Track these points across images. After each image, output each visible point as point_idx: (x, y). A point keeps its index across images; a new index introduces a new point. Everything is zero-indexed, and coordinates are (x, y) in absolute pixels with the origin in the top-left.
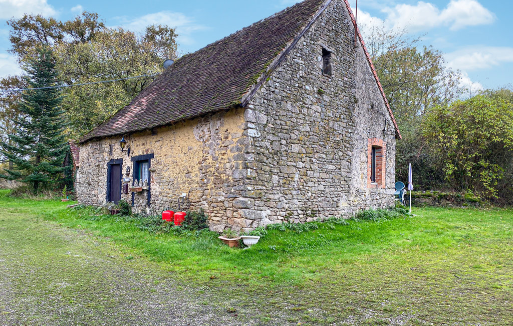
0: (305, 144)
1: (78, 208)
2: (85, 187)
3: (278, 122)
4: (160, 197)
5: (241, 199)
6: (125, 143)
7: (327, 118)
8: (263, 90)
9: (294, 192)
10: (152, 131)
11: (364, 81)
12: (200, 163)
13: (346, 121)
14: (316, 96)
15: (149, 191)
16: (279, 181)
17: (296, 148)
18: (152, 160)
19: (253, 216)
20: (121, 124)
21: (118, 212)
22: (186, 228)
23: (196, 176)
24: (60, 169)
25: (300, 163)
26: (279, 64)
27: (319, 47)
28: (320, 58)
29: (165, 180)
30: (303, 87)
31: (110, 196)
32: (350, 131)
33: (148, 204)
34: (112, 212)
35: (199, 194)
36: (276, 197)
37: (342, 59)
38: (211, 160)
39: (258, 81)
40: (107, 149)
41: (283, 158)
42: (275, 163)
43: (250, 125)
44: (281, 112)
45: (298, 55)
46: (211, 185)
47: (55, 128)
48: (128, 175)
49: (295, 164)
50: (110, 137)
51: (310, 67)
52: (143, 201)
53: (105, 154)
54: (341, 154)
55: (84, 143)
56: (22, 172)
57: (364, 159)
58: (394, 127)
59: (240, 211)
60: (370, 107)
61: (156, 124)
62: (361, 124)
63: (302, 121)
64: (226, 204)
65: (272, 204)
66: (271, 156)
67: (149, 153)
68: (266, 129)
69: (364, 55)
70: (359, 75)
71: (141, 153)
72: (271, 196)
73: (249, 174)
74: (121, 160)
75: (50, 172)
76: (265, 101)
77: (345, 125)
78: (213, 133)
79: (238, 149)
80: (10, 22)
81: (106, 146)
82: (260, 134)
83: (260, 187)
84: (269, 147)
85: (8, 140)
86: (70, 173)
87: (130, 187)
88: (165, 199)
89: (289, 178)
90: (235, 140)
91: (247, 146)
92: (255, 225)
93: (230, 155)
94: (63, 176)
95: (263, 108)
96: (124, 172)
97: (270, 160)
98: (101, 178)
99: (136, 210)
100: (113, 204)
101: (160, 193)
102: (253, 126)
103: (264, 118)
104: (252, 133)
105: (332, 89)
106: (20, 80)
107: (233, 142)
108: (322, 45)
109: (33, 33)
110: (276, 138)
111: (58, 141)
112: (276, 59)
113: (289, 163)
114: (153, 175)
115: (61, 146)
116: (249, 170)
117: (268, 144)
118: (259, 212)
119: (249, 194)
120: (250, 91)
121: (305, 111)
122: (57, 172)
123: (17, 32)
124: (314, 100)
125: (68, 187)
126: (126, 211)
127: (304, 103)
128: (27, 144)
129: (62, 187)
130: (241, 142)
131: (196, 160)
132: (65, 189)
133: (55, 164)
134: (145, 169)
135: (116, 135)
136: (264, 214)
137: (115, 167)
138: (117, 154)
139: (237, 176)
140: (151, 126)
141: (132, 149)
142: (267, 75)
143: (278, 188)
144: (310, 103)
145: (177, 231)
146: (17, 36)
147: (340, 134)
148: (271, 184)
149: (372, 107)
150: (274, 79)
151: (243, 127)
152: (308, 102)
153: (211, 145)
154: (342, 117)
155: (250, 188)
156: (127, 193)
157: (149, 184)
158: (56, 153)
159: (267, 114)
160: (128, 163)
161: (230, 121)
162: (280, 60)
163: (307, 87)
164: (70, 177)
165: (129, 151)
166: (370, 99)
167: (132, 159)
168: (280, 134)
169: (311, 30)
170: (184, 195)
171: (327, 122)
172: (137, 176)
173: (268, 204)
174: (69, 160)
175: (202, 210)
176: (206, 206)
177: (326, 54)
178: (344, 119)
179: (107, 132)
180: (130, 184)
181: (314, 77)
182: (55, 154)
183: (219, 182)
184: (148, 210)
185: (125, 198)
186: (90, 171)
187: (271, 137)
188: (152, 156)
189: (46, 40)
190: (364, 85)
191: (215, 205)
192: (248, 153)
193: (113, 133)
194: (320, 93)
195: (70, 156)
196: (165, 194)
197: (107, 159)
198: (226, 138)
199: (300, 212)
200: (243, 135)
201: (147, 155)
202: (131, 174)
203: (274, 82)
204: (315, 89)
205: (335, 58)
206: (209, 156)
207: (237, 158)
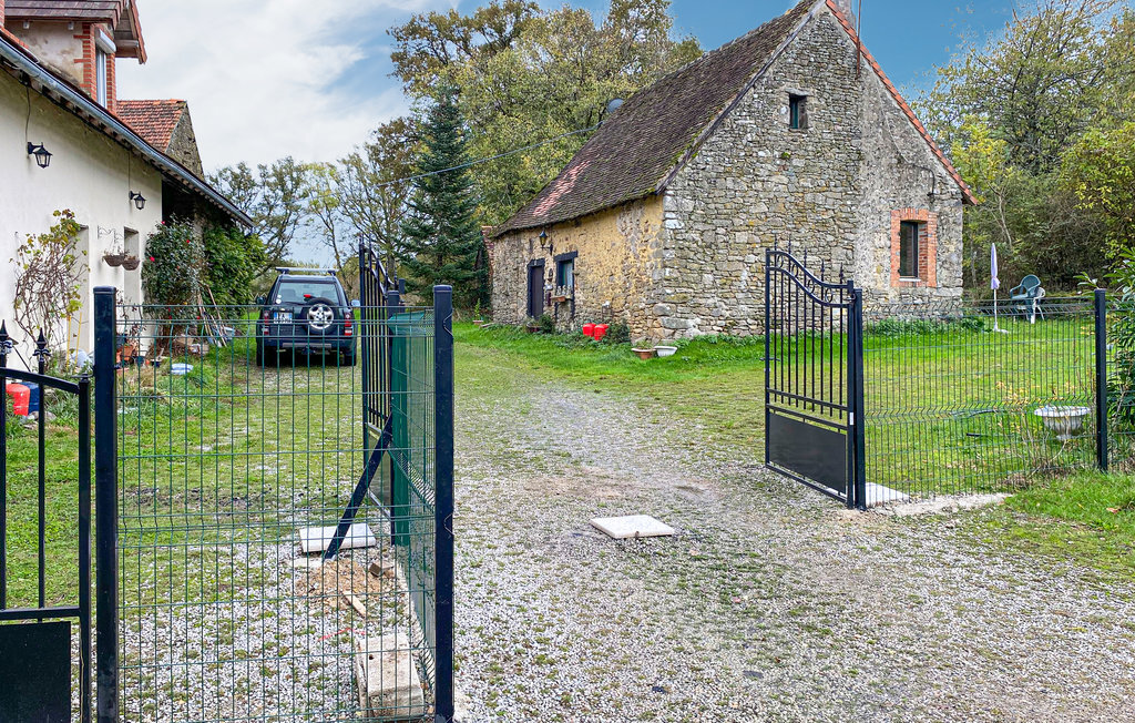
0: (759, 230)
1: (494, 328)
2: (502, 300)
3: (712, 206)
4: (584, 308)
5: (660, 304)
6: (546, 237)
7: (801, 190)
8: (686, 170)
9: (740, 295)
10: (577, 222)
11: (880, 123)
12: (622, 262)
13: (840, 189)
14: (778, 162)
15: (573, 300)
16: (714, 282)
17: (742, 237)
18: (576, 260)
19: (674, 325)
20: (542, 211)
21: (538, 330)
22: (605, 343)
23: (619, 279)
24: (470, 274)
25: (751, 256)
26: (711, 133)
27: (783, 94)
28: (784, 109)
29: (588, 286)
30: (754, 155)
31: (532, 310)
32: (849, 203)
33: (572, 318)
34: (531, 330)
35: (622, 302)
36: (710, 301)
37: (830, 100)
38: (632, 259)
39: (680, 160)
40: (527, 246)
41: (721, 251)
42: (708, 259)
43: (668, 215)
44: (716, 192)
45: (744, 114)
46: (633, 290)
47: (462, 209)
48: (550, 280)
49: (741, 258)
50: (530, 229)
51: (766, 125)
52: (566, 315)
53: (525, 253)
54: (830, 238)
55: (499, 238)
56: (420, 281)
57: (884, 241)
58: (956, 186)
59: (659, 319)
60: (894, 161)
61: (577, 214)
62: (873, 190)
63: (752, 200)
64: (647, 312)
65: (704, 310)
66: (701, 250)
67: (573, 250)
68: (693, 217)
69: (880, 83)
70: (869, 116)
71: (564, 251)
72: (702, 301)
73: (667, 274)
74: (543, 260)
75: (456, 280)
76: (691, 183)
77: (839, 196)
78: (634, 226)
79: (658, 245)
80: (390, 31)
81: (525, 242)
82: (683, 225)
83: (685, 290)
84: (697, 239)
85: (384, 221)
86: (485, 279)
87: (553, 296)
88: (589, 309)
89: (731, 278)
90: (654, 234)
91: (665, 240)
92: (677, 336)
93: (651, 251)
94: (476, 285)
95: (688, 192)
96: (546, 277)
97: (698, 255)
98: (520, 286)
99: (560, 327)
100: (533, 320)
101: (585, 302)
102: (674, 215)
103: (689, 204)
104: (671, 224)
105: (810, 148)
106: (407, 123)
107: (653, 236)
108: (788, 89)
109: (425, 42)
110: (708, 227)
111: (466, 231)
112: (708, 128)
113: (731, 258)
114: (577, 279)
115: (471, 237)
116: (668, 269)
117: (696, 236)
118: (683, 320)
119: (667, 298)
120: (668, 175)
121: (759, 185)
122: (467, 279)
123: (401, 44)
124: (775, 169)
125: (482, 303)
126: (548, 327)
127: (756, 175)
128: (425, 238)
129: (473, 304)
130: (659, 236)
131: (619, 259)
132: (478, 306)
133: (463, 266)
134: (569, 272)
135: (535, 227)
136: (690, 323)
137: (536, 269)
138: (537, 255)
139: (657, 277)
140: (572, 216)
141: (555, 246)
142: (693, 151)
143: (713, 291)
144: (767, 173)
145: (594, 346)
146: (402, 51)
147: (827, 210)
148: (701, 286)
149: (900, 160)
150: (704, 152)
151: (661, 217)
152: (762, 172)
153: (633, 239)
154: (833, 184)
155: (668, 291)
156: (549, 305)
157: (573, 292)
158: (464, 249)
159: (695, 198)
160: (551, 265)
161: (650, 210)
162: (714, 128)
163: (761, 153)
164: (485, 287)
165: (551, 248)
166: (894, 147)
167: (555, 258)
168: (714, 222)
169: (767, 74)
170: (608, 303)
171: (801, 195)
172: (561, 281)
173: (697, 310)
174: (484, 260)
175: (625, 321)
176: (628, 315)
177: (795, 101)
178: (835, 186)
179: (526, 223)
180: (553, 292)
181: (773, 138)
182: (464, 252)
183: (640, 285)
184: (572, 325)
185: (548, 311)
186: (508, 277)
187: (700, 227)
188: (575, 254)
189: (444, 51)
190: (880, 130)
191: (636, 314)
192: (666, 249)
193: (533, 224)
194: (783, 157)
195: (484, 253)
196: (588, 304)
197: (527, 259)
198: (647, 231)
199: (750, 321)
200: (662, 227)
201: (571, 253)
202: (554, 280)
203: (706, 157)
204: (776, 153)
205: (817, 102)
206: (631, 253)
207: (656, 255)
